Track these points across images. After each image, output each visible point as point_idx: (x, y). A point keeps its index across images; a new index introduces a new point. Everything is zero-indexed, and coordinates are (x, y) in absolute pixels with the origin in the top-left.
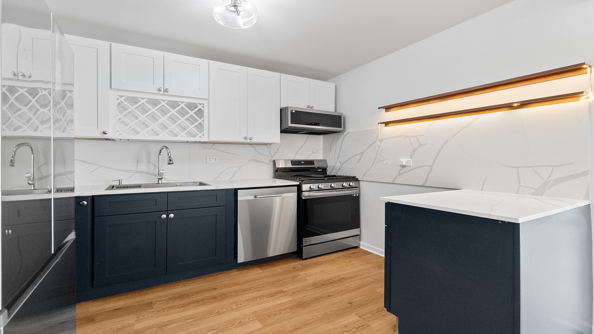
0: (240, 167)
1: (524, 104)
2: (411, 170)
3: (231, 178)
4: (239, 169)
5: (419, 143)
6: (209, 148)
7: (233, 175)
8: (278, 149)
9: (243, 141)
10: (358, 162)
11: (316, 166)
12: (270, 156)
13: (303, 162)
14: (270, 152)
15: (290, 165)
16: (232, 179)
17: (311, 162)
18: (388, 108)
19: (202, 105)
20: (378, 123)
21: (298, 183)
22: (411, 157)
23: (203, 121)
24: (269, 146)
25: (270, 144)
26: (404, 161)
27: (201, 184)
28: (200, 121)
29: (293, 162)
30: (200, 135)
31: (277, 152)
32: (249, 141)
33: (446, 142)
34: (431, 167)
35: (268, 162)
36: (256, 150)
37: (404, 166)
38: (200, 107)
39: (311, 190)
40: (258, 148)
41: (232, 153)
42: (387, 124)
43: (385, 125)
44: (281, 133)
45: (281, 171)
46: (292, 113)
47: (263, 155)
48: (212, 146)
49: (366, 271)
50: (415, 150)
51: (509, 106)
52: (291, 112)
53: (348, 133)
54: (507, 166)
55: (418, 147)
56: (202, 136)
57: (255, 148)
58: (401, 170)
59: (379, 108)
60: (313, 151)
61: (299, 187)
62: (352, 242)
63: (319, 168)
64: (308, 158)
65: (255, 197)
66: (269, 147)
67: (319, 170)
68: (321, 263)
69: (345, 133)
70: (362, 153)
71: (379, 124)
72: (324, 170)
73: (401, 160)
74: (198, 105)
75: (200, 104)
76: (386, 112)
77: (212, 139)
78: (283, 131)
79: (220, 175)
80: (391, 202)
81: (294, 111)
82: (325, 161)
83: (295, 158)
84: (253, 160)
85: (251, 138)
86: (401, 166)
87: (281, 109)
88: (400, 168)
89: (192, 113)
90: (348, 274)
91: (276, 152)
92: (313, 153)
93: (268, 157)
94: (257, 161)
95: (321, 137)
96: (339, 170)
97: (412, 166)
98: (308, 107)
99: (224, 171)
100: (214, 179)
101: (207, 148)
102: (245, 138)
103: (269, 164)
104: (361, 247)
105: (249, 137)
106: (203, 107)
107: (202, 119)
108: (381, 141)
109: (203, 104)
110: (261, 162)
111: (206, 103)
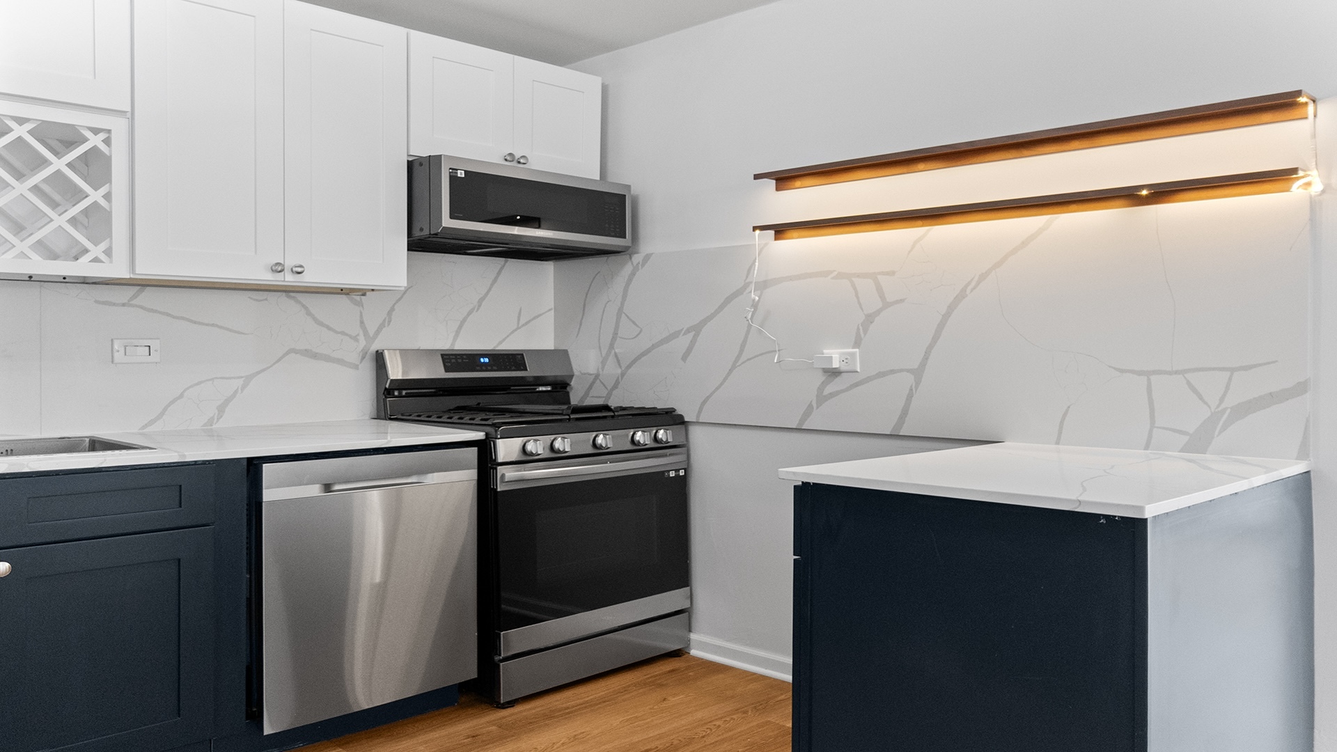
0: (248, 379)
1: (1163, 193)
2: (857, 385)
3: (210, 422)
4: (243, 388)
5: (882, 297)
6: (124, 305)
7: (221, 410)
8: (392, 309)
9: (268, 278)
10: (684, 358)
11: (532, 371)
12: (361, 338)
13: (487, 360)
14: (362, 322)
15: (437, 371)
16: (214, 426)
17: (514, 360)
18: (784, 179)
19: (102, 136)
20: (755, 228)
21: (479, 435)
22: (857, 344)
23: (108, 197)
24: (358, 298)
25: (363, 292)
26: (836, 356)
27: (96, 445)
28: (95, 196)
29: (452, 360)
30: (96, 251)
31: (389, 322)
32: (289, 279)
33: (962, 295)
34: (918, 373)
35: (354, 357)
36: (309, 313)
37: (834, 373)
38: (95, 141)
39: (527, 459)
40: (317, 305)
41: (213, 325)
42: (780, 230)
43: (775, 234)
44: (408, 250)
45: (404, 393)
46: (453, 179)
47: (337, 332)
48: (135, 297)
49: (718, 723)
50: (870, 319)
51: (1129, 196)
52: (450, 176)
53: (647, 257)
54: (1122, 371)
55: (879, 312)
56: (103, 257)
57: (303, 306)
58: (824, 384)
59: (757, 177)
60: (519, 320)
61: (485, 450)
62: (661, 638)
63: (540, 381)
64: (500, 343)
65: (327, 488)
66: (360, 304)
67: (541, 389)
68: (567, 714)
69: (637, 258)
70: (697, 329)
71: (758, 232)
72: (561, 387)
73: (827, 352)
74: (88, 134)
75: (96, 131)
76: (778, 189)
77: (146, 269)
78: (416, 245)
79: (165, 409)
80: (812, 481)
81: (461, 174)
82: (561, 355)
83: (453, 344)
84: (296, 351)
85: (299, 270)
86: (826, 371)
87: (410, 165)
88: (821, 378)
89: (59, 164)
90: (660, 737)
91: (384, 320)
92: (518, 328)
93: (355, 339)
94: (315, 356)
95: (549, 268)
96: (616, 386)
97: (859, 370)
98: (508, 158)
99: (181, 396)
100: (144, 427)
101: (114, 304)
102: (278, 268)
103: (356, 367)
104: (694, 652)
105: (289, 263)
106: (107, 142)
107: (103, 191)
108: (763, 286)
109: (109, 131)
110: (327, 358)
111: (119, 127)
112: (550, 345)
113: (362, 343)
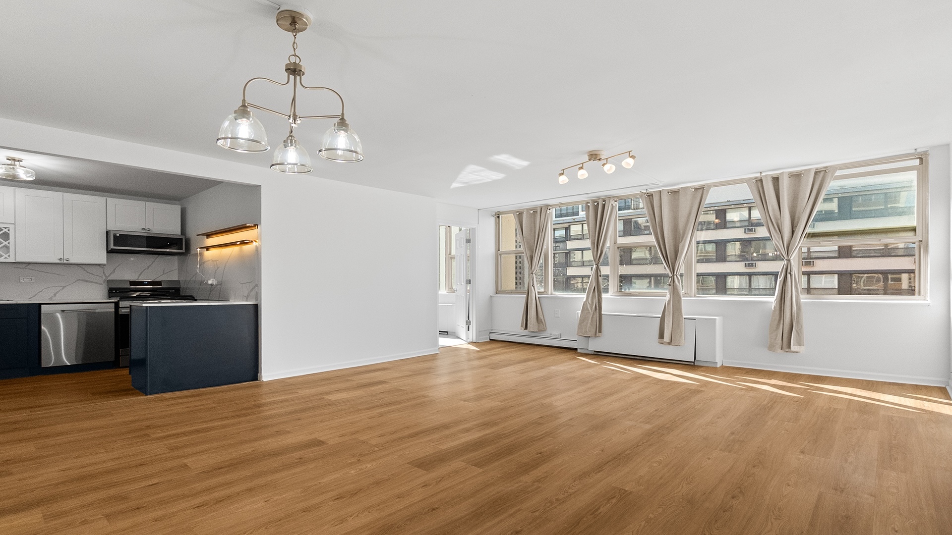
0: (63, 287)
4: (63, 289)
6: (23, 268)
7: (55, 295)
9: (58, 261)
11: (166, 286)
12: (104, 276)
13: (147, 283)
14: (104, 273)
15: (128, 286)
16: (51, 299)
17: (157, 283)
18: (208, 235)
21: (116, 301)
23: (9, 243)
28: (6, 243)
29: (133, 283)
30: (6, 256)
31: (114, 273)
32: (65, 262)
33: (225, 266)
34: (221, 285)
35: (100, 282)
36: (84, 270)
38: (5, 230)
40: (88, 268)
41: (52, 273)
42: (208, 248)
43: (206, 250)
45: (117, 291)
46: (115, 236)
47: (95, 275)
48: (27, 266)
50: (216, 272)
54: (240, 283)
55: (217, 270)
56: (7, 257)
59: (198, 235)
60: (164, 272)
61: (117, 305)
63: (168, 288)
64: (156, 278)
65: (63, 311)
66: (103, 267)
67: (169, 290)
71: (199, 249)
72: (178, 290)
74: (3, 229)
75: (6, 228)
76: (207, 238)
77: (18, 260)
78: (108, 252)
79: (36, 294)
81: (118, 235)
83: (138, 278)
84: (79, 280)
85: (68, 260)
86: (211, 285)
87: (107, 232)
91: (112, 272)
92: (164, 274)
93: (102, 277)
94: (87, 281)
95: (176, 257)
98: (143, 229)
99: (42, 291)
100: (29, 298)
101: (20, 268)
102: (60, 259)
103: (102, 284)
105: (63, 258)
106: (9, 230)
107: (8, 242)
109: (9, 228)
110: (91, 282)
111: (11, 227)
112: (177, 279)
113: (104, 278)
